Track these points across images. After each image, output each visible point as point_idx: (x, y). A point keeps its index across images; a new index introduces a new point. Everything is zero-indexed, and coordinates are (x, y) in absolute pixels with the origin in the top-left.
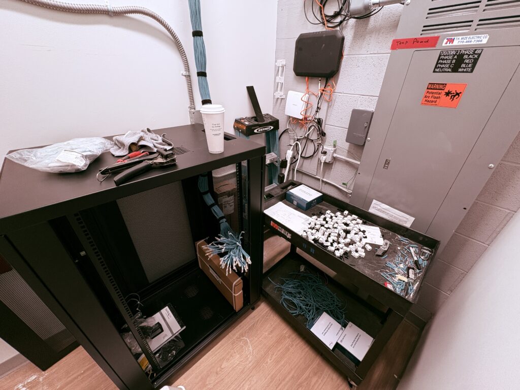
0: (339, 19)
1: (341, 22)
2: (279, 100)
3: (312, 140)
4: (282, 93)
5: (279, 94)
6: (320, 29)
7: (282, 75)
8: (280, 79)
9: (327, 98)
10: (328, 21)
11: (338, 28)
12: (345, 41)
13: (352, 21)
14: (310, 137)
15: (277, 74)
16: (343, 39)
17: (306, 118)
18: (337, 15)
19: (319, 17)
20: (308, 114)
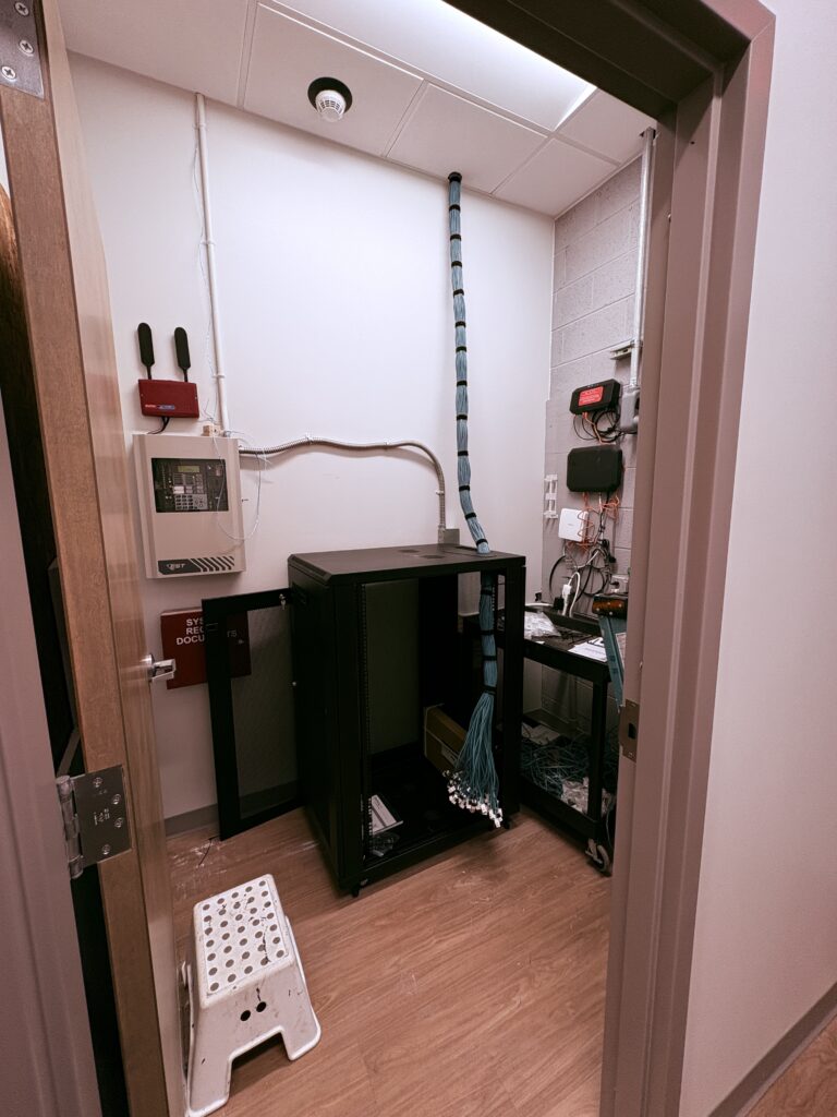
0: (613, 435)
1: (616, 437)
2: (551, 522)
3: (599, 570)
4: (555, 512)
5: (550, 513)
6: (594, 444)
7: (553, 491)
8: (551, 496)
9: (612, 515)
10: (603, 436)
11: (614, 443)
12: (624, 455)
13: (628, 436)
14: (595, 566)
15: (547, 491)
16: (620, 453)
17: (586, 541)
18: (610, 431)
19: (592, 433)
20: (590, 536)
